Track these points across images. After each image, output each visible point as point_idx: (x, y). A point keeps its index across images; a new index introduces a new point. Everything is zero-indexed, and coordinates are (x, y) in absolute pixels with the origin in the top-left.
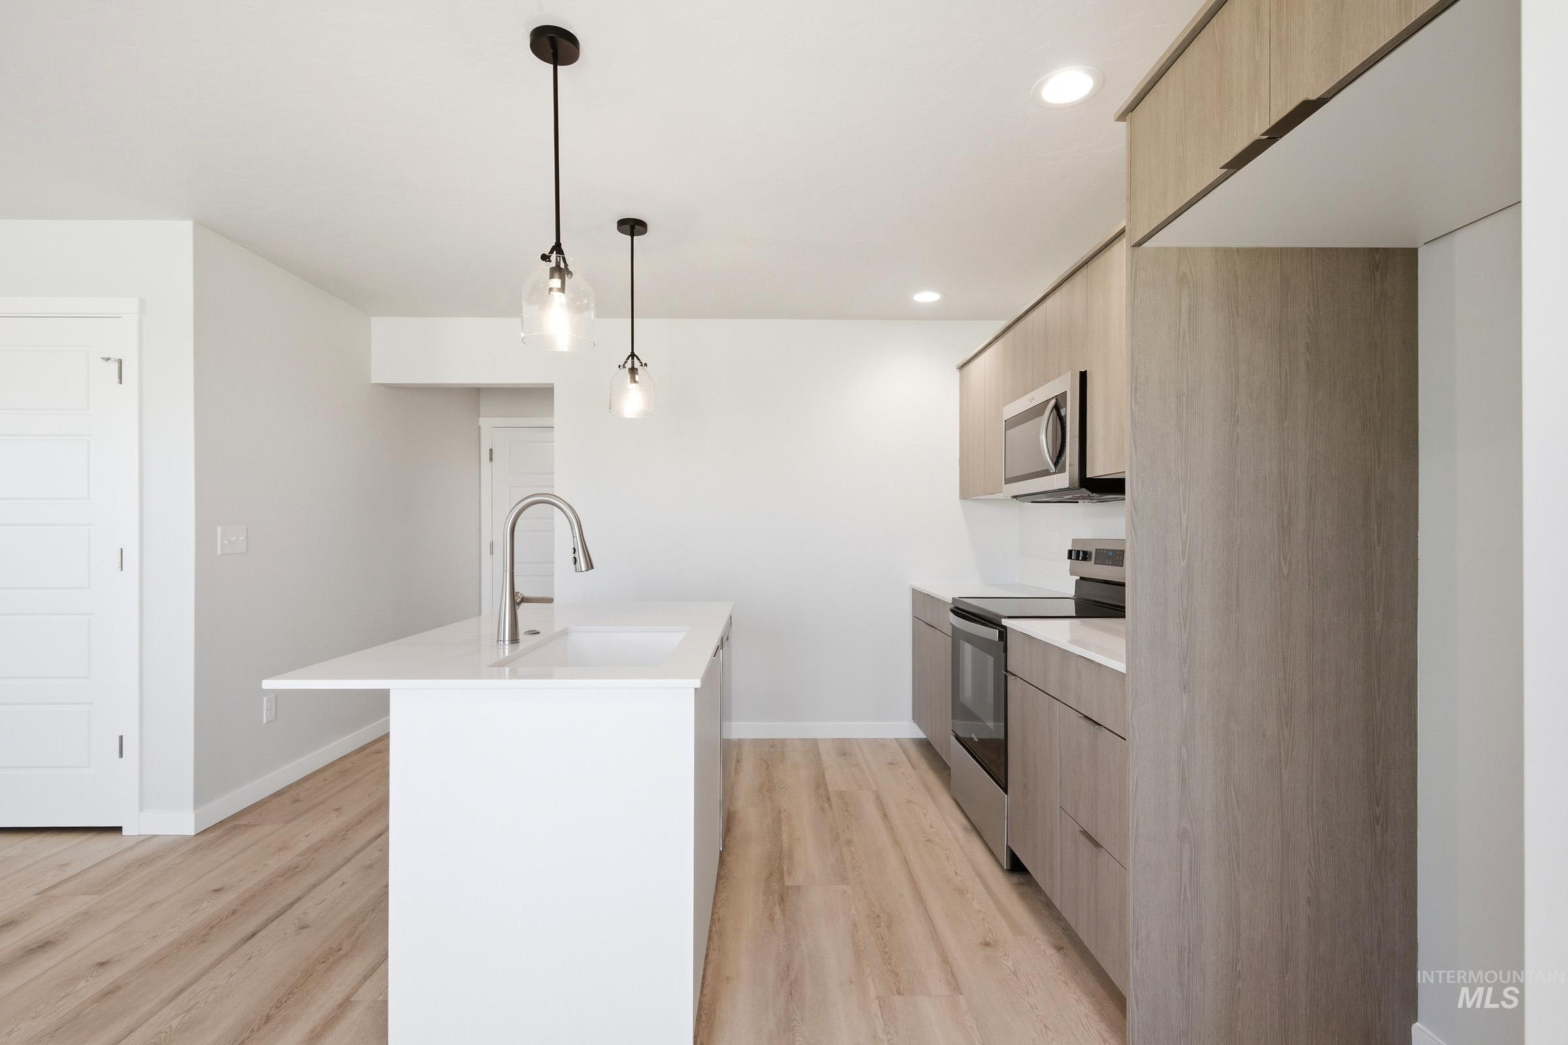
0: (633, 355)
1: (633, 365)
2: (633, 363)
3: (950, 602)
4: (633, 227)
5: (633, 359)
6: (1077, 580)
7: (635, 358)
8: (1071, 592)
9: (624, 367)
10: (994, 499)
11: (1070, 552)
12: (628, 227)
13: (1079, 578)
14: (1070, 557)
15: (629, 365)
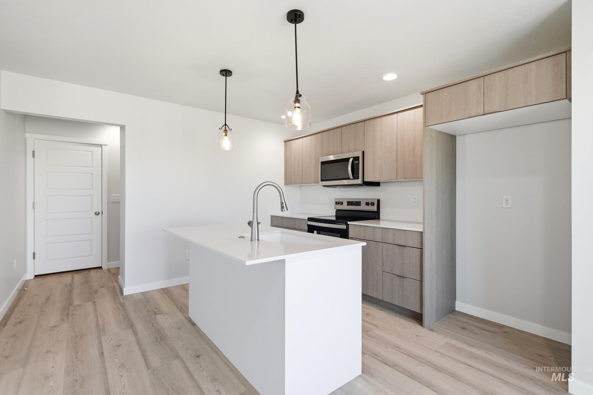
0: (226, 125)
1: (226, 129)
2: (225, 128)
3: (307, 219)
4: (226, 73)
5: (225, 126)
6: (336, 211)
7: (226, 126)
8: (335, 215)
9: (222, 129)
10: (308, 185)
11: (336, 202)
12: (224, 73)
13: (336, 210)
14: (336, 204)
15: (224, 128)
